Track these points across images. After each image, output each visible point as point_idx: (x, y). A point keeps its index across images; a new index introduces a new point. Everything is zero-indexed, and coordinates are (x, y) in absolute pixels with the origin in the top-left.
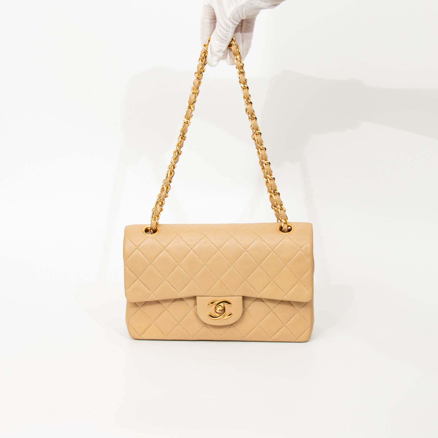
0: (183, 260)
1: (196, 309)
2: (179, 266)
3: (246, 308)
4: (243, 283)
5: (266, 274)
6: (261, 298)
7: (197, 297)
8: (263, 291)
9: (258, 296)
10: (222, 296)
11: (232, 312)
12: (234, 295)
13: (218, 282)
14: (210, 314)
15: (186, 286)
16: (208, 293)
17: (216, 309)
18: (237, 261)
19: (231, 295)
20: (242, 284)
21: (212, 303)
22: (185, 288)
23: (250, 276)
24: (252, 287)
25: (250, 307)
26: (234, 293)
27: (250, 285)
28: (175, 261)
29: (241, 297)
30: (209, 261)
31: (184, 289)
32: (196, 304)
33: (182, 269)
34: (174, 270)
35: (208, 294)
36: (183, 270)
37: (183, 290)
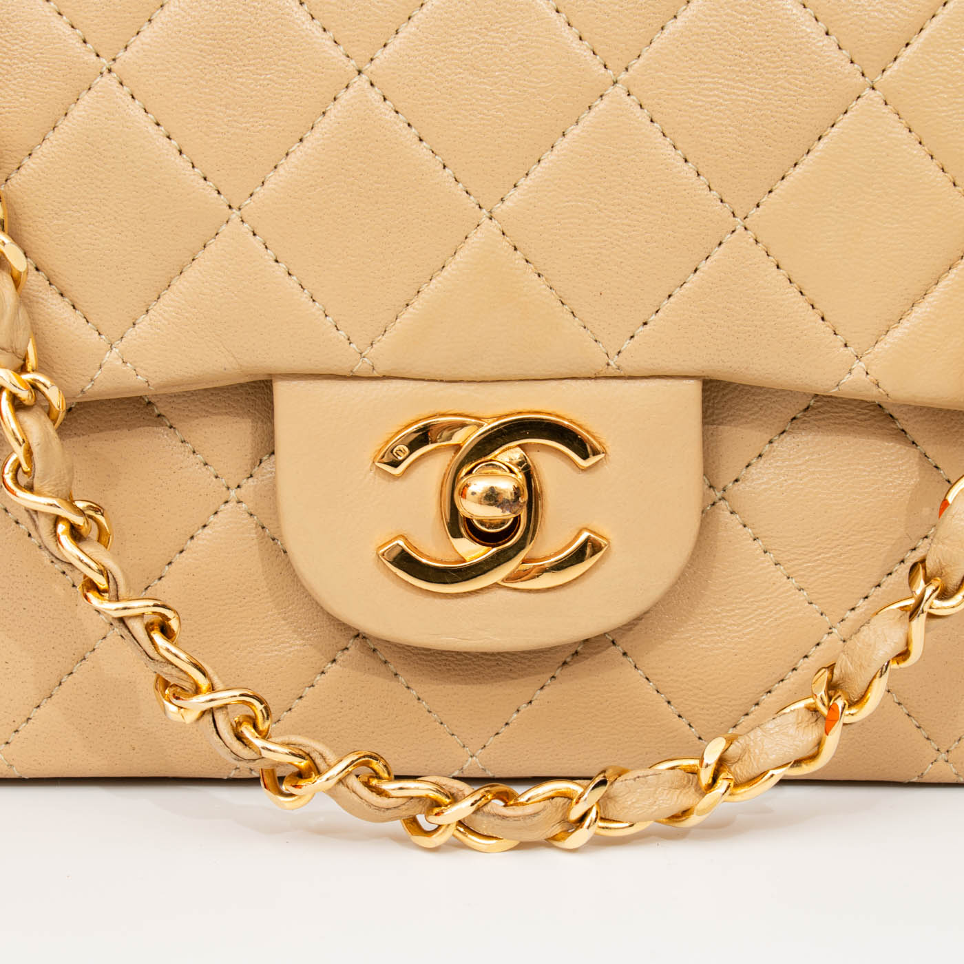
0: (147, 31)
1: (272, 490)
2: (110, 81)
3: (725, 479)
4: (718, 253)
5: (933, 167)
6: (873, 394)
7: (282, 390)
8: (898, 333)
9: (847, 379)
10: (513, 371)
11: (606, 530)
12: (628, 371)
13: (476, 238)
14: (401, 543)
15: (178, 284)
16: (383, 343)
17: (454, 487)
18: (661, 40)
19: (600, 367)
20: (704, 266)
21: (423, 437)
22: (167, 296)
23: (781, 187)
24: (793, 291)
25: (759, 467)
26: (627, 345)
27: (781, 276)
28: (73, 39)
29: (693, 389)
30: (395, 44)
31: (156, 309)
32: (267, 448)
33: (135, 108)
34: (64, 125)
35: (382, 356)
36: (146, 122)
37: (144, 321)
